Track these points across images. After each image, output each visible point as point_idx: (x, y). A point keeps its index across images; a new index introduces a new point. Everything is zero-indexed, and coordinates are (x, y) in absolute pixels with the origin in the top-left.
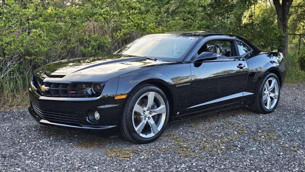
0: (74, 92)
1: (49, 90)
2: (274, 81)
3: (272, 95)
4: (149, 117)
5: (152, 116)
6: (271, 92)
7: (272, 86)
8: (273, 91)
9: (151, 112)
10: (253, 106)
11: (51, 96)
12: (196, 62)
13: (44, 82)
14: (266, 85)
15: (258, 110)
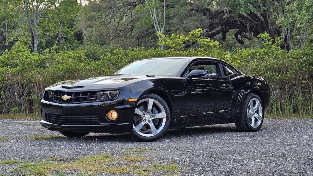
0: (94, 98)
1: (71, 98)
2: (258, 103)
3: (256, 115)
4: (149, 120)
5: (152, 120)
6: (255, 112)
7: (256, 107)
8: (257, 112)
9: (152, 116)
10: (239, 125)
11: (73, 103)
12: (188, 78)
13: (66, 93)
14: (250, 103)
15: (245, 128)
